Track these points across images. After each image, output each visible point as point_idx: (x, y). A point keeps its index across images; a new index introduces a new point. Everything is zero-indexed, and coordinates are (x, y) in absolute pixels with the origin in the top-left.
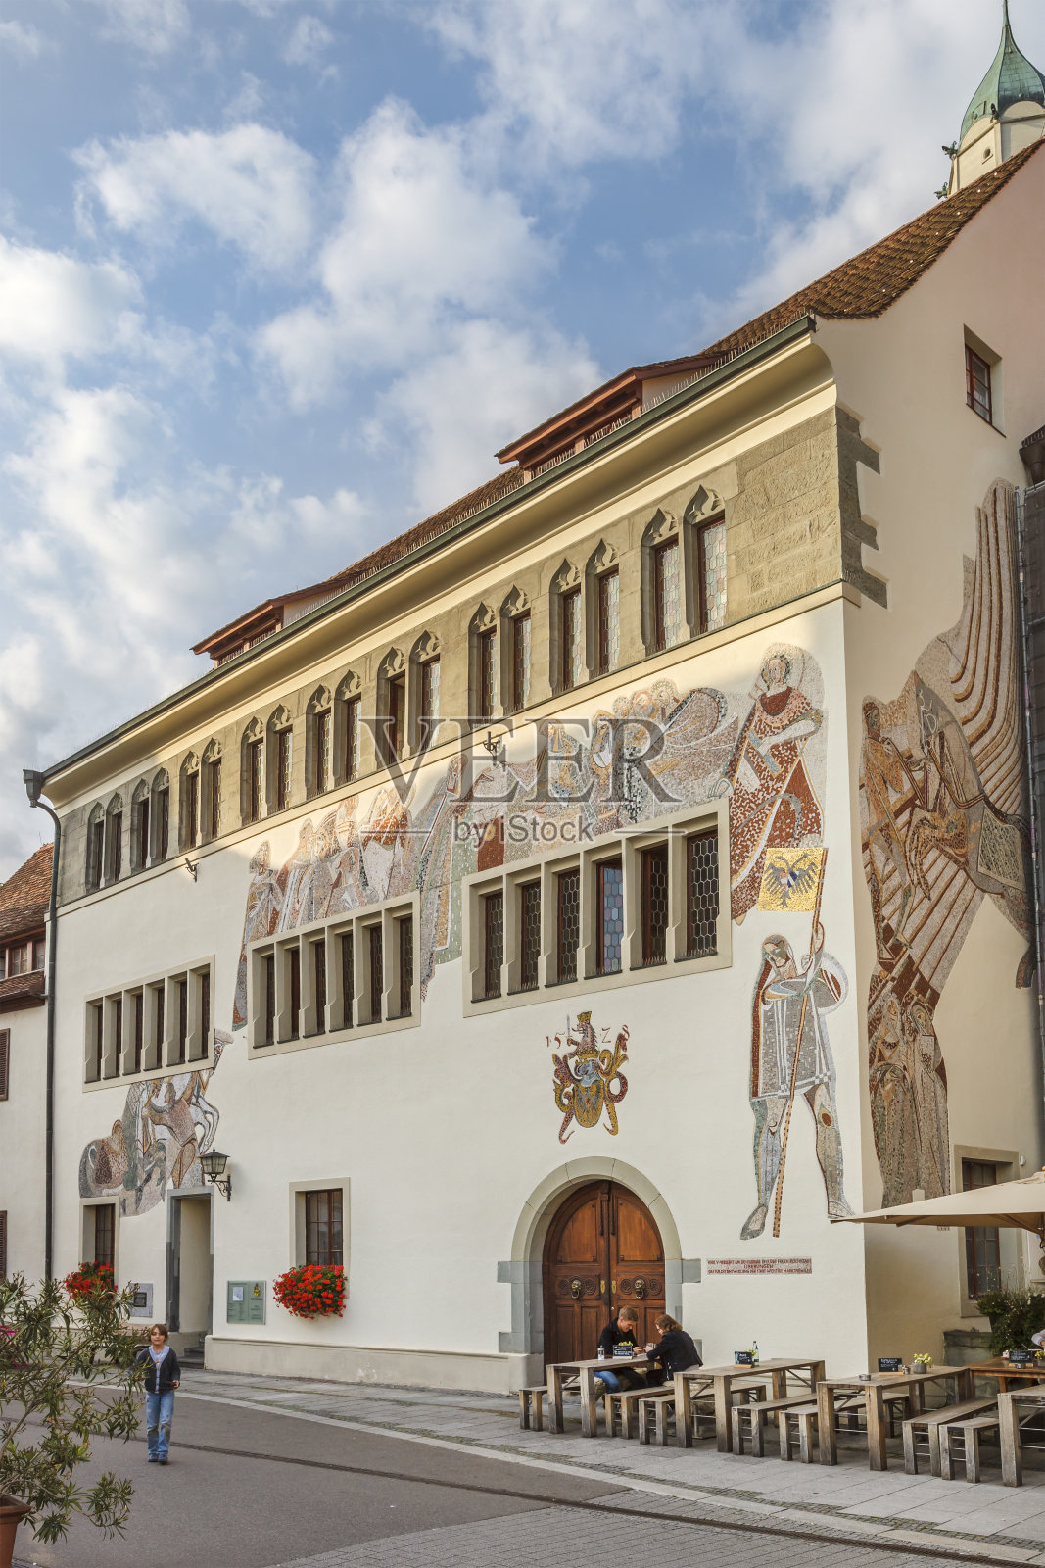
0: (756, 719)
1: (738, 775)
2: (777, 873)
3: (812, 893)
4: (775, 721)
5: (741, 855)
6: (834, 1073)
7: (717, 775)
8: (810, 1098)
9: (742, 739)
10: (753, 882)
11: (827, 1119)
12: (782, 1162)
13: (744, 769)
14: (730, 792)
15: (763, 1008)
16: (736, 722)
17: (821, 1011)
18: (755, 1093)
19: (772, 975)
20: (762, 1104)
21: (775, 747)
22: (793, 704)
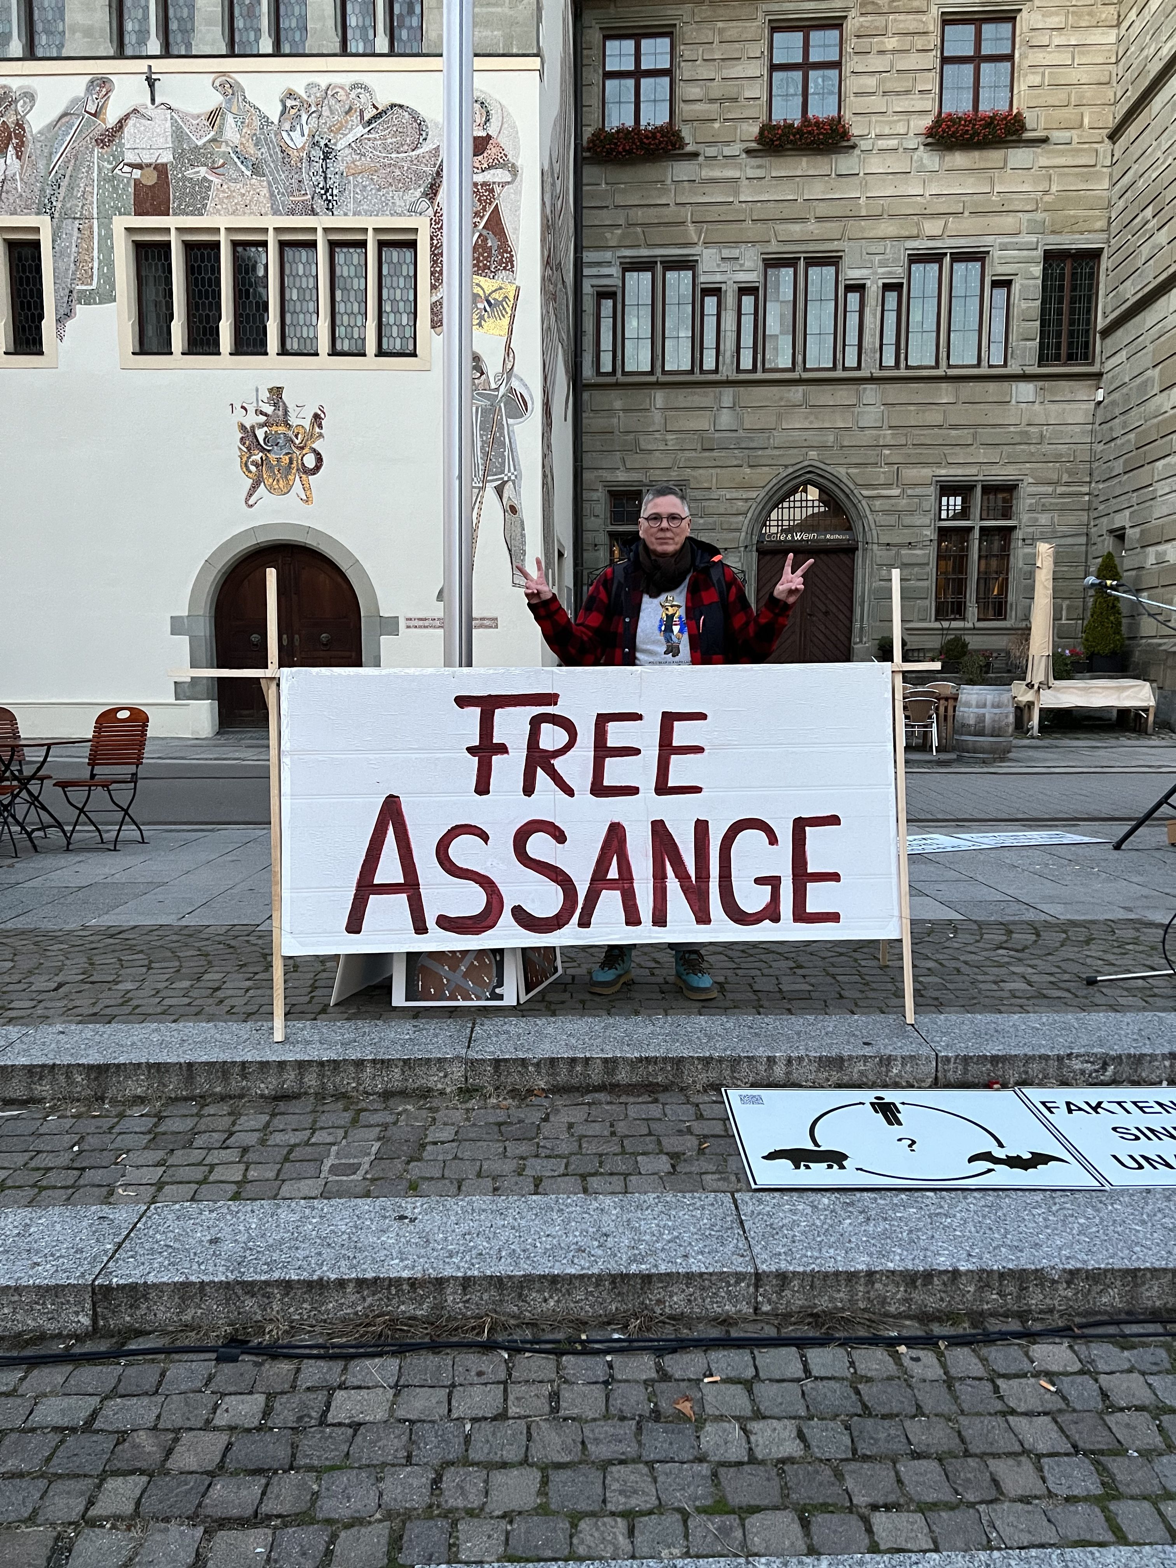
1: (439, 198)
2: (474, 298)
3: (506, 321)
4: (474, 161)
6: (520, 473)
7: (418, 194)
8: (499, 491)
9: (442, 168)
11: (513, 510)
12: (474, 540)
14: (430, 212)
16: (437, 149)
17: (510, 421)
21: (475, 185)
22: (491, 151)
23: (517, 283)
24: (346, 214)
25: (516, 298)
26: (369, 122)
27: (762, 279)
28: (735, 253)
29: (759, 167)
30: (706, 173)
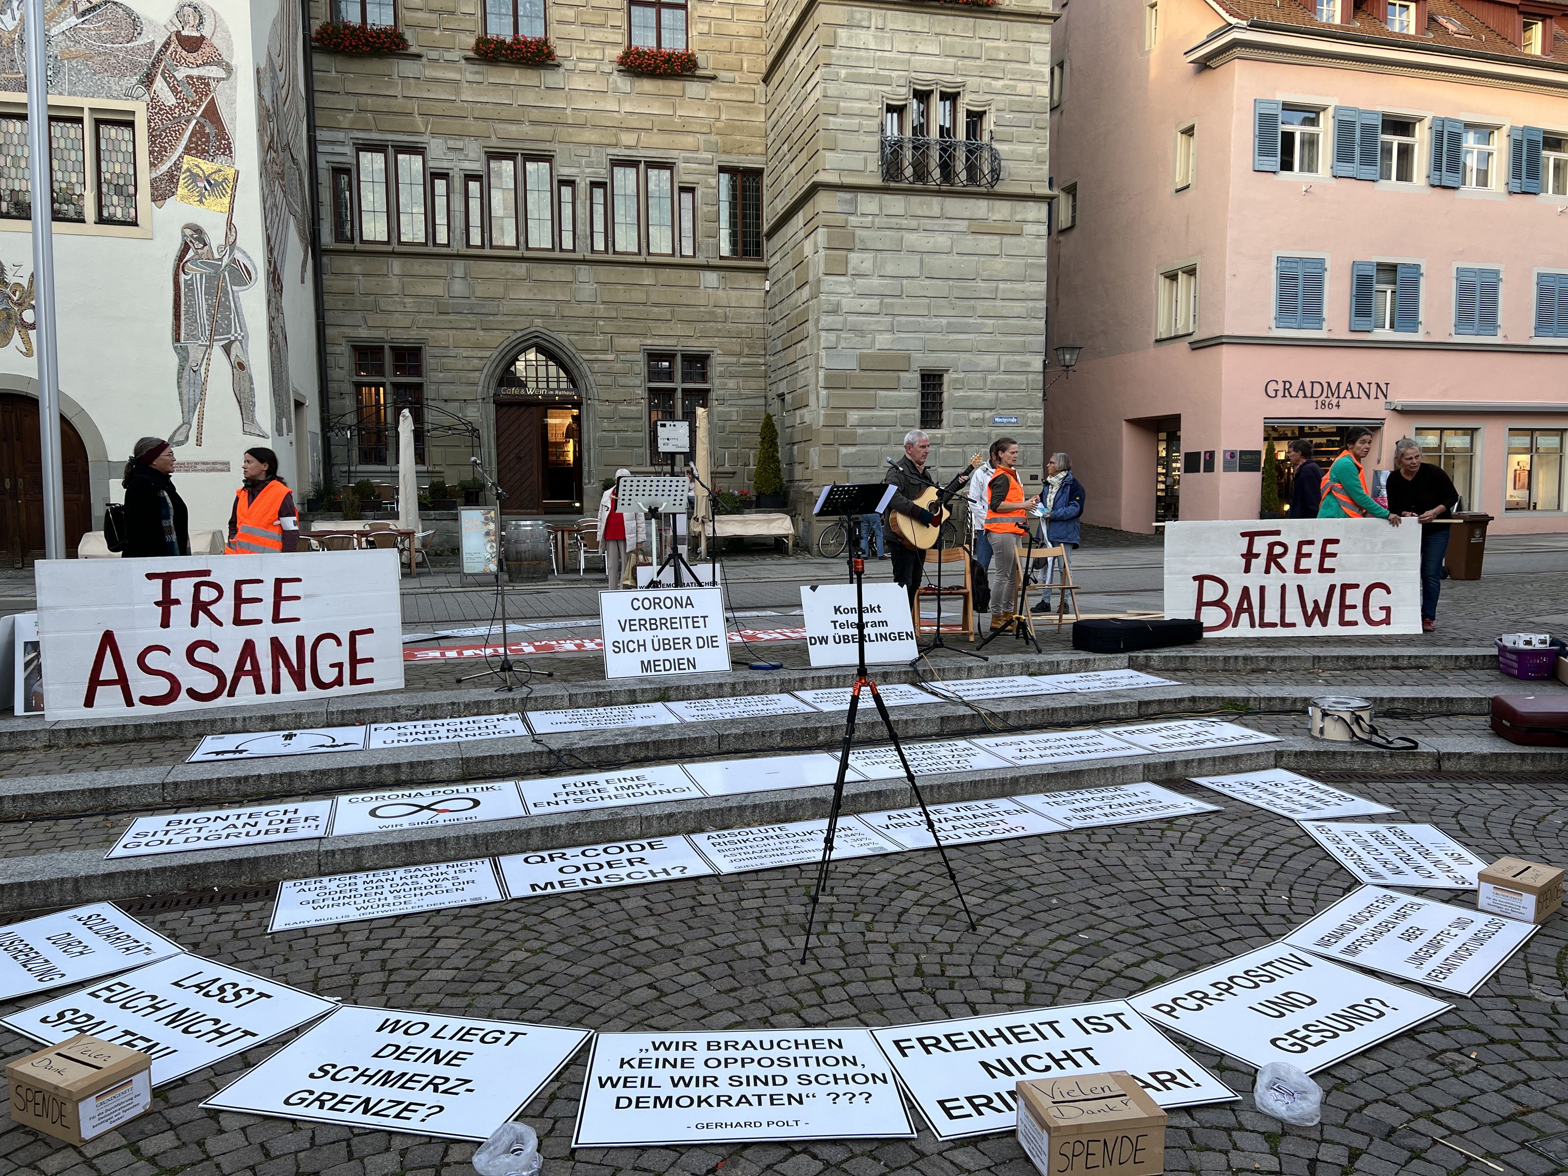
0: (171, 49)
1: (155, 87)
2: (194, 177)
3: (226, 200)
4: (191, 57)
5: (159, 152)
6: (247, 334)
7: (134, 80)
8: (227, 349)
9: (158, 60)
10: (172, 178)
11: (241, 366)
12: (203, 393)
13: (159, 84)
14: (147, 97)
15: (183, 277)
16: (152, 43)
17: (235, 288)
18: (177, 340)
19: (191, 254)
20: (185, 349)
21: (191, 77)
22: (206, 49)
23: (236, 167)
24: (60, 94)
25: (236, 180)
26: (83, 14)
27: (485, 169)
28: (459, 144)
29: (477, 73)
30: (430, 73)
